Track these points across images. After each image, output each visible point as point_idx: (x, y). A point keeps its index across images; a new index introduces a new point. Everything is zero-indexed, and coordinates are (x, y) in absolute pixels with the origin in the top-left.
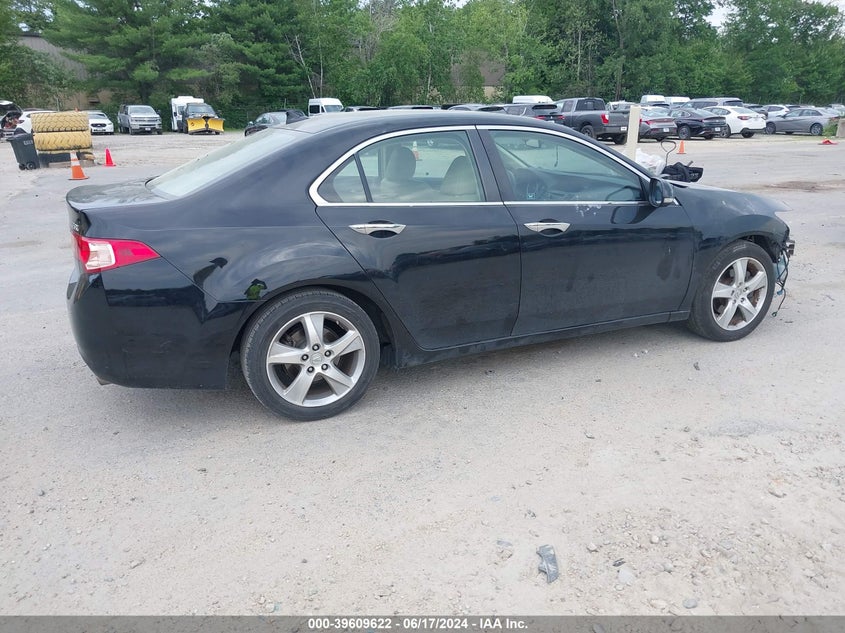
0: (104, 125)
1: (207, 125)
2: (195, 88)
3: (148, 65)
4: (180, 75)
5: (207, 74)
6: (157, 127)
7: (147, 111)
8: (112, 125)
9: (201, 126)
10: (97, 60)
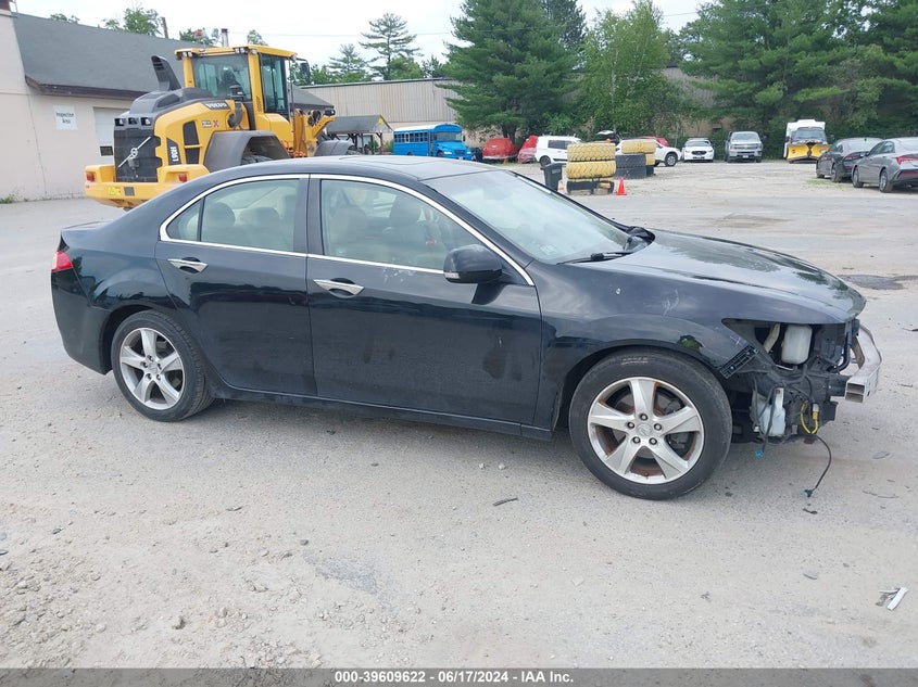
0: (704, 153)
1: (810, 152)
2: (827, 109)
3: (776, 86)
4: (808, 94)
5: (841, 92)
6: (756, 154)
7: (749, 138)
8: (713, 153)
9: (803, 153)
10: (724, 85)
